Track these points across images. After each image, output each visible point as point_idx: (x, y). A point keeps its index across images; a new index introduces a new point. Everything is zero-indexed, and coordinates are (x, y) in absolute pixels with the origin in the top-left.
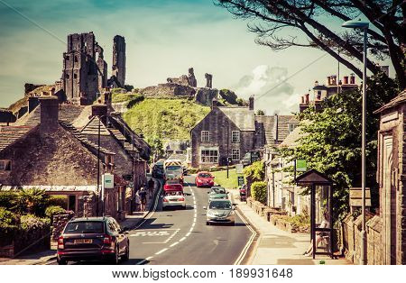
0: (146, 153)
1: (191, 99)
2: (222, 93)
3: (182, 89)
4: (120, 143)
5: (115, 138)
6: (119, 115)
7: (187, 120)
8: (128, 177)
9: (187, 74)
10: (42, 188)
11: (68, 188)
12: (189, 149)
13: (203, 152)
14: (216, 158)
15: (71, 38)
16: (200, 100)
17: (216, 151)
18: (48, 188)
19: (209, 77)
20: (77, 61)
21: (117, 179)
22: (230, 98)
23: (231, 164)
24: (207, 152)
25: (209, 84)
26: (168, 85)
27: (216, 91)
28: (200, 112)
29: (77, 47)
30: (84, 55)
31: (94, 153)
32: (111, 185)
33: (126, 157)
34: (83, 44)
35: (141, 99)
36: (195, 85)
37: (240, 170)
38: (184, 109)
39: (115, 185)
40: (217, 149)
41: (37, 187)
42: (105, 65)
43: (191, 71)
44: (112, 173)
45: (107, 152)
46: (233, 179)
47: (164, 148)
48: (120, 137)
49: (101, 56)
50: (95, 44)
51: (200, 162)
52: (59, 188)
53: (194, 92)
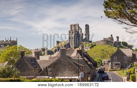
0: (95, 64)
1: (112, 45)
2: (122, 42)
3: (109, 41)
4: (86, 62)
5: (85, 60)
6: (86, 52)
7: (111, 52)
8: (89, 73)
9: (110, 37)
10: (61, 77)
11: (69, 78)
12: (110, 63)
13: (115, 64)
14: (119, 66)
15: (71, 26)
16: (115, 46)
17: (119, 64)
18: (63, 77)
19: (118, 37)
20: (73, 33)
21: (85, 73)
22: (125, 44)
23: (125, 68)
24: (116, 64)
25: (118, 40)
26: (104, 40)
27: (120, 42)
28: (115, 49)
29: (73, 28)
30: (75, 31)
31: (77, 66)
32: (83, 76)
33: (88, 67)
34: (75, 28)
35: (95, 45)
36: (113, 40)
37: (128, 70)
38: (110, 48)
39: (84, 76)
40: (120, 63)
41: (60, 77)
42: (83, 34)
43: (112, 35)
44: (83, 72)
45: (82, 65)
46: (125, 74)
47: (103, 62)
48: (86, 60)
49: (81, 31)
50: (79, 27)
51: (114, 67)
52: (67, 77)
53: (113, 43)
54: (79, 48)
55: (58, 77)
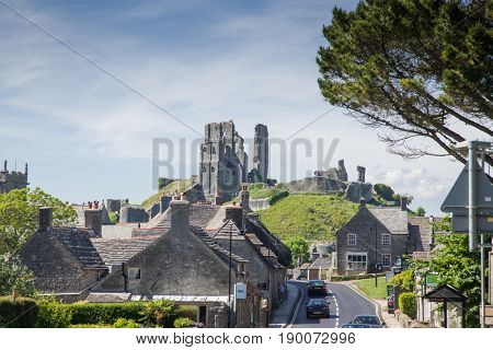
0: (285, 258)
1: (341, 194)
2: (376, 187)
3: (331, 182)
4: (256, 249)
5: (250, 243)
6: (256, 217)
7: (337, 219)
8: (264, 286)
9: (337, 166)
10: (173, 298)
11: (199, 299)
12: (334, 254)
13: (350, 257)
14: (364, 264)
15: (209, 128)
16: (351, 196)
17: (364, 256)
18: (178, 298)
19: (362, 170)
21: (249, 287)
22: (385, 193)
23: (381, 271)
24: (354, 258)
25: (362, 177)
26: (315, 178)
27: (370, 186)
28: (351, 209)
29: (215, 138)
31: (226, 262)
32: (243, 296)
33: (261, 264)
34: (222, 134)
35: (286, 194)
36: (346, 179)
37: (390, 279)
38: (334, 206)
39: (248, 295)
40: (366, 254)
41: (167, 297)
43: (341, 163)
44: (245, 283)
45: (240, 259)
46: (382, 289)
47: (310, 251)
48: (256, 241)
50: (234, 134)
51: (348, 268)
52: (190, 299)
53: (344, 187)
54: (234, 203)
55: (160, 297)
